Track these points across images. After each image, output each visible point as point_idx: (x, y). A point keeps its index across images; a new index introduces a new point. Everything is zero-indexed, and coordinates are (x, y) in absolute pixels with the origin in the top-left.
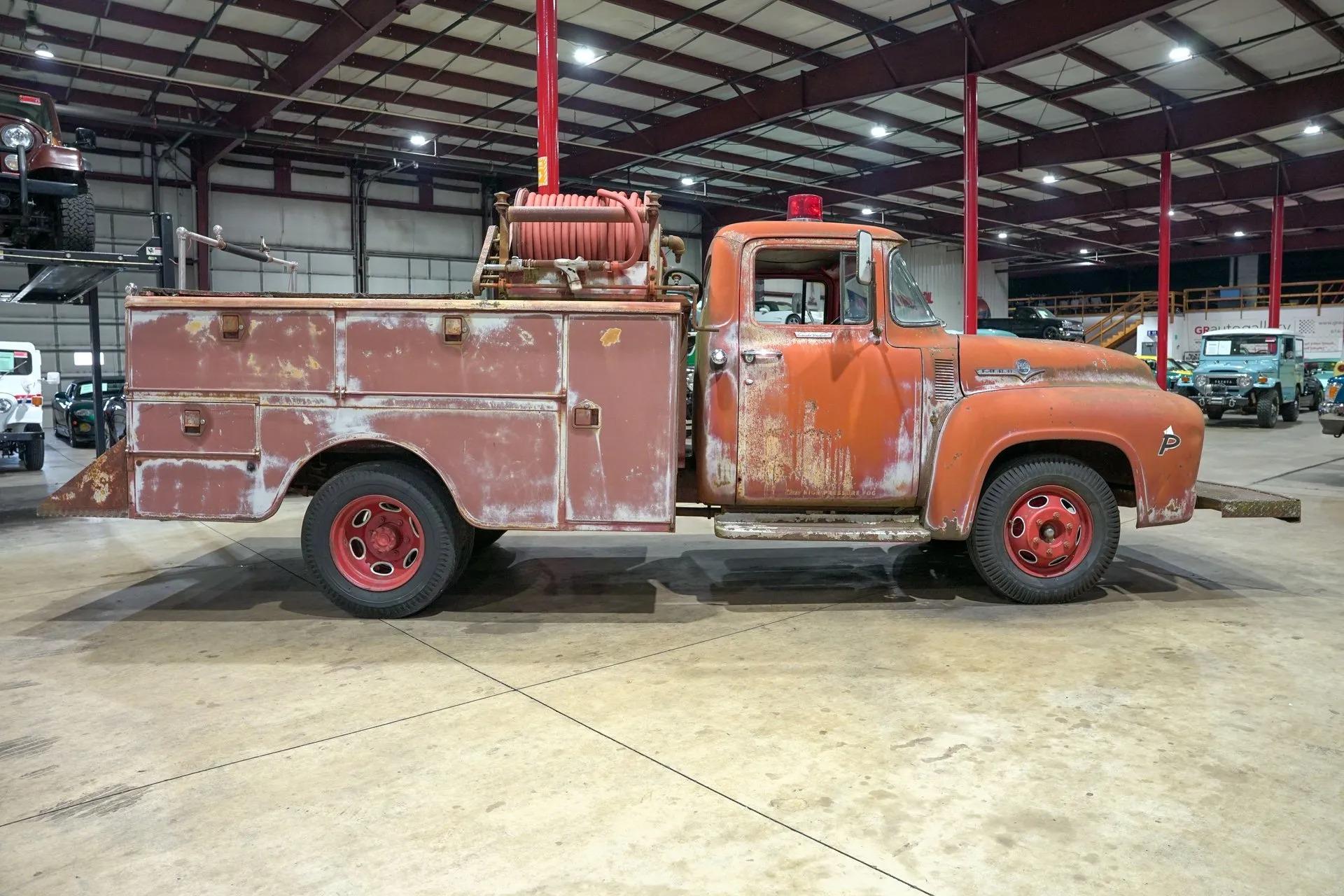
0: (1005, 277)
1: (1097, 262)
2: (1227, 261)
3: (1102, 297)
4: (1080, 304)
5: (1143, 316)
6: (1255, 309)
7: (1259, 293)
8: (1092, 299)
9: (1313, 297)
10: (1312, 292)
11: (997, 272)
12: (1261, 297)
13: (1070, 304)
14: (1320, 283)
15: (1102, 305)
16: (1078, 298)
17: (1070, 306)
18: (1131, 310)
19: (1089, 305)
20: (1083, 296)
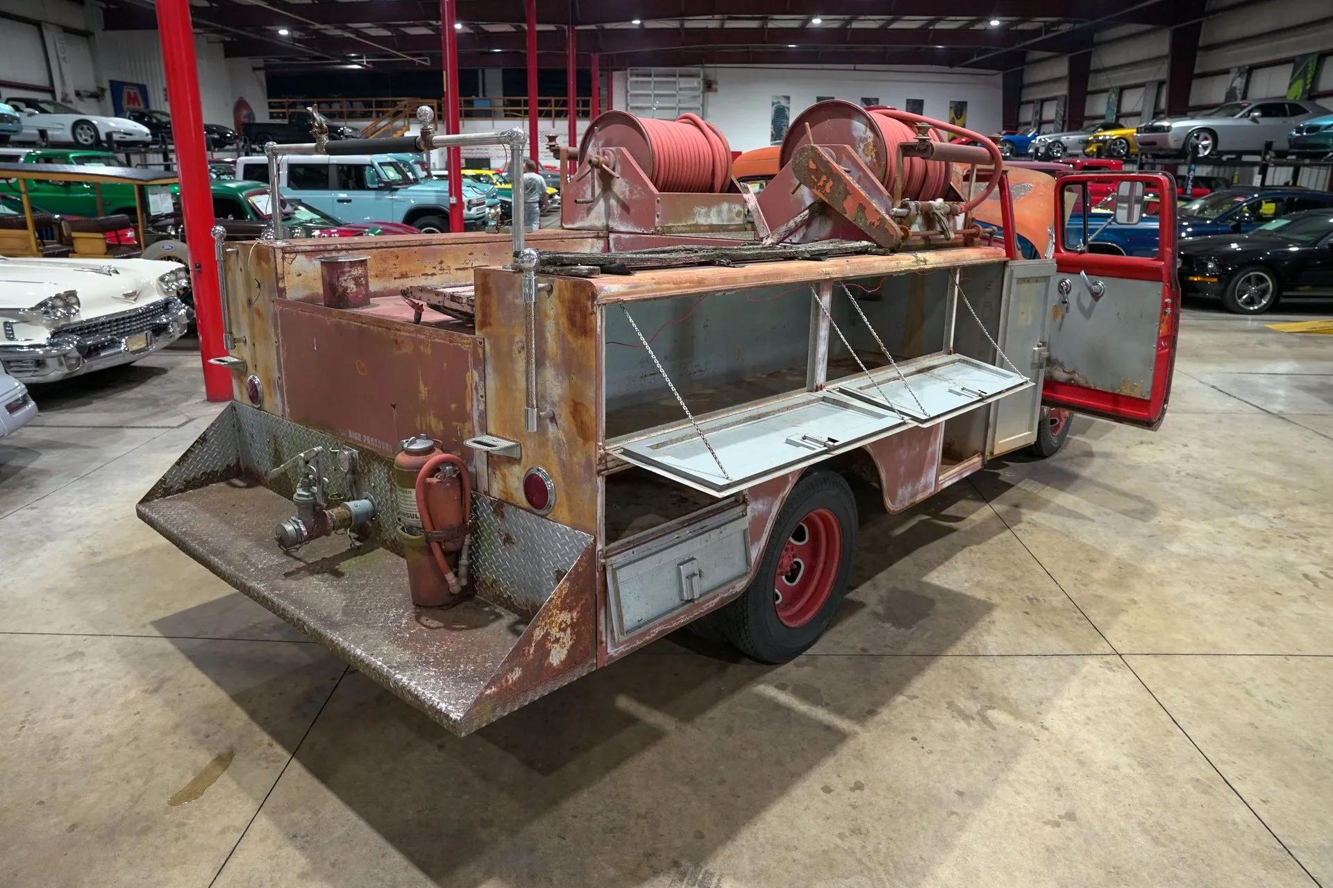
0: (262, 75)
1: (365, 66)
2: (476, 72)
3: (363, 101)
4: (341, 107)
5: (409, 123)
6: (503, 120)
7: (505, 105)
8: (354, 104)
9: (547, 111)
10: (546, 106)
11: (255, 69)
12: (506, 108)
13: (331, 107)
14: (553, 99)
15: (365, 110)
16: (339, 102)
17: (330, 110)
18: (396, 115)
19: (350, 109)
20: (344, 100)
